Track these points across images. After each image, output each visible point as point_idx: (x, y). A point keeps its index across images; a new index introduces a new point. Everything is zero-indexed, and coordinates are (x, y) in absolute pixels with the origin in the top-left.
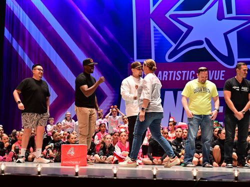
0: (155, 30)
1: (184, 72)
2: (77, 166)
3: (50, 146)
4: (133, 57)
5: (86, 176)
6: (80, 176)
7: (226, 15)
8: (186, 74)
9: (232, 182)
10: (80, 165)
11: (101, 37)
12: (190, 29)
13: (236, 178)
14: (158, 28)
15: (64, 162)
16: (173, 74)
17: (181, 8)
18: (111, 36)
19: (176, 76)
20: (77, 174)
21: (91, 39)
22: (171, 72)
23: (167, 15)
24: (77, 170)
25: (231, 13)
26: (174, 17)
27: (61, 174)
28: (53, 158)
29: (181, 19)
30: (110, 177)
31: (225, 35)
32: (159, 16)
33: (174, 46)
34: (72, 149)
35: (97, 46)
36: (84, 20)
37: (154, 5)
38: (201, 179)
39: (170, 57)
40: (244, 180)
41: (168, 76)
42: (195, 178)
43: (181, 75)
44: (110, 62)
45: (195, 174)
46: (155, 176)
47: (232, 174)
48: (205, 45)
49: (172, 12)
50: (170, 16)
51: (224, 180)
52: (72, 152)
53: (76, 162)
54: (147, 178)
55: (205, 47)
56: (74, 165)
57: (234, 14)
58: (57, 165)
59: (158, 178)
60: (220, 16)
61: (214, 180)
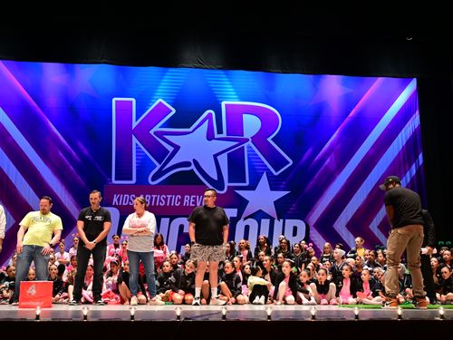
0: (138, 148)
1: (169, 196)
2: (38, 308)
3: (4, 285)
4: (111, 178)
5: (49, 319)
6: (42, 319)
7: (217, 136)
8: (171, 198)
9: (219, 322)
10: (42, 307)
11: (74, 153)
12: (177, 148)
13: (224, 317)
14: (140, 145)
15: (22, 304)
16: (156, 198)
17: (167, 125)
18: (86, 152)
19: (160, 201)
20: (38, 317)
21: (61, 155)
22: (154, 196)
23: (152, 132)
24: (38, 312)
25: (222, 133)
26: (160, 134)
27: (18, 317)
28: (7, 298)
29: (167, 137)
30: (80, 320)
31: (215, 156)
32: (142, 132)
33: (159, 166)
34: (33, 286)
35: (68, 163)
36: (53, 132)
37: (137, 118)
38: (186, 319)
39: (153, 179)
40: (232, 319)
41: (151, 201)
42: (179, 317)
43: (166, 200)
44: (83, 183)
45: (178, 313)
46: (132, 317)
47: (220, 312)
48: (193, 167)
49: (157, 128)
50: (155, 133)
51: (211, 319)
52: (32, 291)
53: (38, 303)
54: (124, 319)
55: (192, 170)
56: (35, 307)
57: (224, 135)
58: (13, 308)
59: (136, 320)
60: (210, 136)
61: (199, 319)
